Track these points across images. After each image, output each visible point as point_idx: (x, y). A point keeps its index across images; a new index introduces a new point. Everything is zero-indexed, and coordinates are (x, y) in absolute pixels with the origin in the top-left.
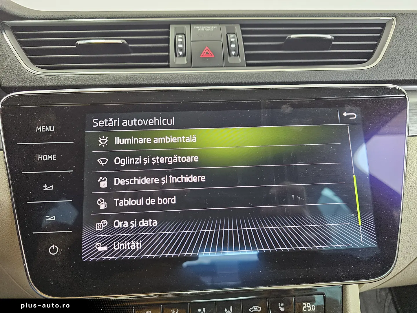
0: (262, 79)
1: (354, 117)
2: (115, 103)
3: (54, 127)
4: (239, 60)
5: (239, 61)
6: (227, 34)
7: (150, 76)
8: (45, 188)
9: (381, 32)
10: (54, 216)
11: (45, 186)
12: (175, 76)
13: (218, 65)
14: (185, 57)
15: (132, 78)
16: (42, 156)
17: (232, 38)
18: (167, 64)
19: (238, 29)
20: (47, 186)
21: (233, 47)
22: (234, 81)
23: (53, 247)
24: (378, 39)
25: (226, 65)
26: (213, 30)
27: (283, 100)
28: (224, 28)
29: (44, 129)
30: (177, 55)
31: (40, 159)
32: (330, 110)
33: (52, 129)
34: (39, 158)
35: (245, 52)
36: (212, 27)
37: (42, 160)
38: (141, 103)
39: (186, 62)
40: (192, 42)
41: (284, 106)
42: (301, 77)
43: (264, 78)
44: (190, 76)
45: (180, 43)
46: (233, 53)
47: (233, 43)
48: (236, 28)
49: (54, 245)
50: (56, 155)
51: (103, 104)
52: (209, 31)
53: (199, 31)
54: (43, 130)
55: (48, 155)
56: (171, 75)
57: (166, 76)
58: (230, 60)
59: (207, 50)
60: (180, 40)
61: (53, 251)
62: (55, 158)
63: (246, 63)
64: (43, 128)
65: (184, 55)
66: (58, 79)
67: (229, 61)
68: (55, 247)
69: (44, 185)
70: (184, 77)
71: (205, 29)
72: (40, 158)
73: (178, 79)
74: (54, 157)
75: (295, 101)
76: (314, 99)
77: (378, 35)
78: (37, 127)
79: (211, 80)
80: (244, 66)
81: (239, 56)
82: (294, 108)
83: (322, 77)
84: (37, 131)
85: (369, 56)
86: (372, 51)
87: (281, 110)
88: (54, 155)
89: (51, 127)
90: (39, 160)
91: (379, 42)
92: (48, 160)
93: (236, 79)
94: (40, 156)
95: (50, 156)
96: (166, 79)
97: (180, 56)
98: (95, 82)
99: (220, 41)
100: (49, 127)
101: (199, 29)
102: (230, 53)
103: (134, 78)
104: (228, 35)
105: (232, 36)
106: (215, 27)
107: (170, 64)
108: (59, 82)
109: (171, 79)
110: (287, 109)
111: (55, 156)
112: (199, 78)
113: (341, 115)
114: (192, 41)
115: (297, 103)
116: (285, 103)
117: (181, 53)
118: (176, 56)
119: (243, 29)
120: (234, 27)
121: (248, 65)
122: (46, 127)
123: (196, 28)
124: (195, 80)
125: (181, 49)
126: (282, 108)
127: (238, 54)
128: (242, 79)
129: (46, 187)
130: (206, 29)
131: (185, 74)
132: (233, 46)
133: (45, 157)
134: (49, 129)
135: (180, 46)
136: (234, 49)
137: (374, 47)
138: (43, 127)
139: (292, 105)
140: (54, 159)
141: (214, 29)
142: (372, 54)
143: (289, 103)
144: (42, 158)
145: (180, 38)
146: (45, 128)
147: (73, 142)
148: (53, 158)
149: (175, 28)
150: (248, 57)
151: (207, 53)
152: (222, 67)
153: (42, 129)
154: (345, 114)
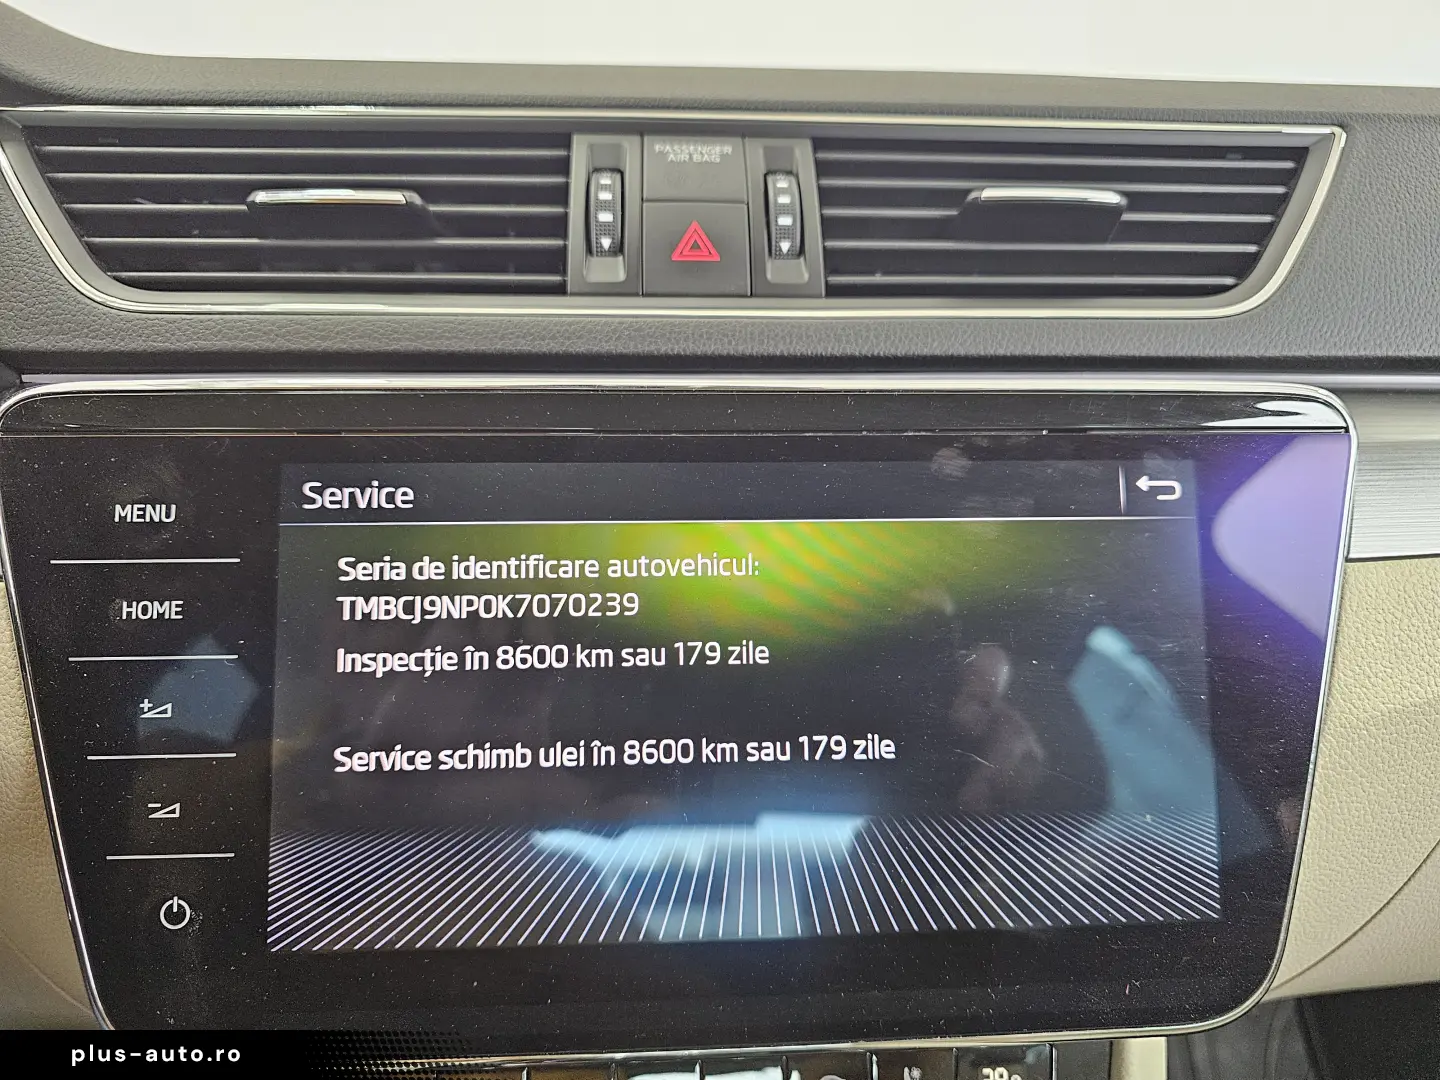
0: (878, 344)
1: (1174, 493)
2: (380, 431)
3: (174, 507)
4: (801, 272)
5: (803, 275)
6: (765, 176)
7: (500, 326)
8: (146, 710)
9: (1290, 178)
10: (177, 806)
11: (146, 705)
12: (583, 327)
13: (732, 289)
14: (621, 258)
15: (439, 331)
16: (134, 604)
17: (783, 191)
18: (557, 278)
19: (803, 155)
20: (151, 705)
21: (785, 228)
22: (782, 351)
23: (172, 905)
24: (1277, 205)
25: (759, 290)
26: (718, 160)
27: (941, 431)
28: (756, 149)
29: (141, 513)
30: (594, 249)
31: (129, 614)
32: (1094, 469)
33: (168, 516)
34: (125, 610)
35: (826, 244)
36: (718, 149)
37: (134, 617)
38: (468, 431)
39: (621, 276)
40: (644, 205)
41: (944, 452)
42: (1009, 340)
43: (885, 342)
44: (637, 327)
45: (605, 206)
46: (785, 246)
47: (784, 210)
48: (797, 153)
49: (176, 898)
50: (181, 602)
51: (339, 432)
52: (706, 162)
53: (672, 161)
54: (139, 516)
55: (156, 603)
56: (570, 324)
57: (555, 325)
58: (773, 271)
59: (696, 237)
60: (605, 196)
61: (175, 917)
62: (177, 613)
63: (826, 282)
64: (139, 509)
65: (618, 249)
66: (188, 330)
67: (769, 276)
68: (179, 905)
69: (143, 703)
70: (615, 331)
71: (690, 155)
72: (129, 610)
73: (595, 338)
74: (174, 609)
75: (982, 437)
76: (1043, 430)
77: (1280, 190)
78: (118, 507)
79: (704, 345)
80: (820, 297)
81: (802, 259)
82: (974, 460)
83: (1076, 343)
84: (117, 519)
85: (1242, 267)
86: (1252, 248)
87: (934, 466)
88: (174, 603)
89: (164, 507)
90: (124, 617)
91: (1279, 217)
92: (155, 617)
93: (791, 343)
94: (130, 606)
95: (161, 606)
96: (553, 338)
97: (602, 252)
98: (312, 342)
99: (742, 202)
100: (158, 507)
101: (671, 157)
102: (773, 248)
103: (444, 332)
104: (770, 179)
105: (782, 183)
106: (728, 149)
107: (569, 279)
108: (191, 339)
109: (569, 338)
110: (951, 464)
111: (177, 606)
112: (663, 335)
113: (1131, 488)
114: (648, 201)
115: (985, 443)
116: (948, 442)
117: (606, 242)
118: (589, 251)
119: (822, 155)
120: (791, 151)
121: (833, 291)
122: (149, 507)
123: (661, 152)
124: (651, 343)
125: (606, 229)
126: (935, 458)
127: (802, 251)
128: (809, 345)
129: (150, 709)
130: (695, 157)
131: (617, 320)
132: (785, 221)
133: (145, 609)
134: (157, 513)
135: (605, 217)
136: (786, 232)
137: (1262, 234)
138: (136, 506)
139: (971, 451)
140: (174, 617)
141: (723, 156)
142: (1254, 258)
143: (958, 442)
144: (133, 610)
145: (605, 188)
146: (144, 510)
147: (238, 560)
148: (173, 613)
149: (591, 147)
150: (834, 261)
151: (696, 246)
152: (745, 296)
153: (136, 513)
154: (1144, 483)
